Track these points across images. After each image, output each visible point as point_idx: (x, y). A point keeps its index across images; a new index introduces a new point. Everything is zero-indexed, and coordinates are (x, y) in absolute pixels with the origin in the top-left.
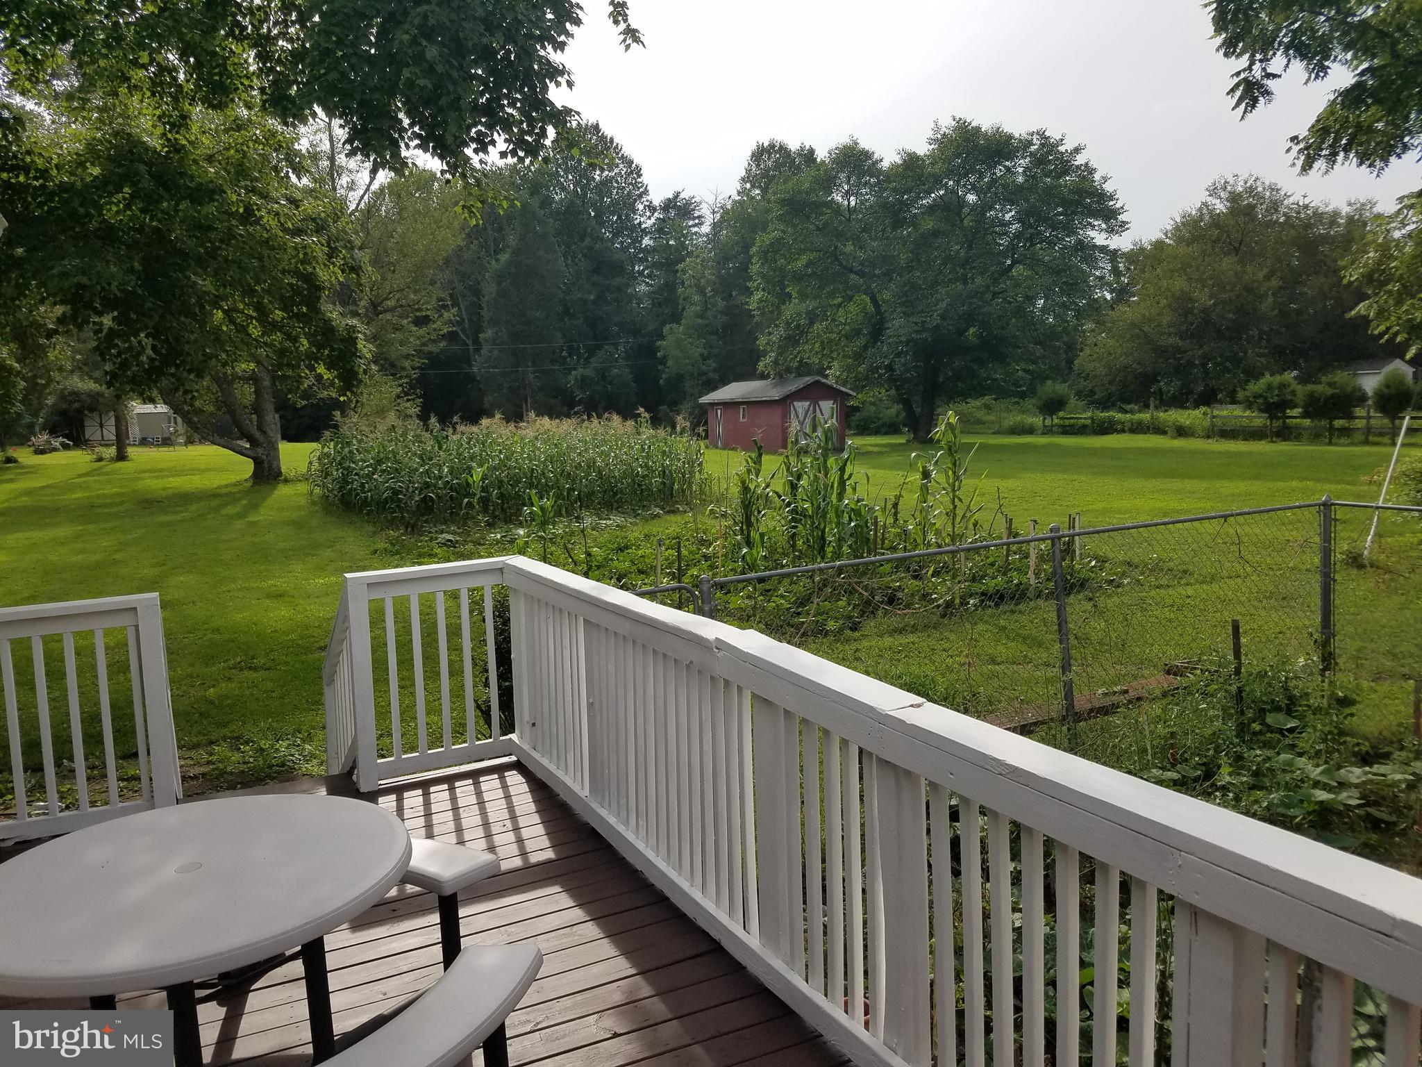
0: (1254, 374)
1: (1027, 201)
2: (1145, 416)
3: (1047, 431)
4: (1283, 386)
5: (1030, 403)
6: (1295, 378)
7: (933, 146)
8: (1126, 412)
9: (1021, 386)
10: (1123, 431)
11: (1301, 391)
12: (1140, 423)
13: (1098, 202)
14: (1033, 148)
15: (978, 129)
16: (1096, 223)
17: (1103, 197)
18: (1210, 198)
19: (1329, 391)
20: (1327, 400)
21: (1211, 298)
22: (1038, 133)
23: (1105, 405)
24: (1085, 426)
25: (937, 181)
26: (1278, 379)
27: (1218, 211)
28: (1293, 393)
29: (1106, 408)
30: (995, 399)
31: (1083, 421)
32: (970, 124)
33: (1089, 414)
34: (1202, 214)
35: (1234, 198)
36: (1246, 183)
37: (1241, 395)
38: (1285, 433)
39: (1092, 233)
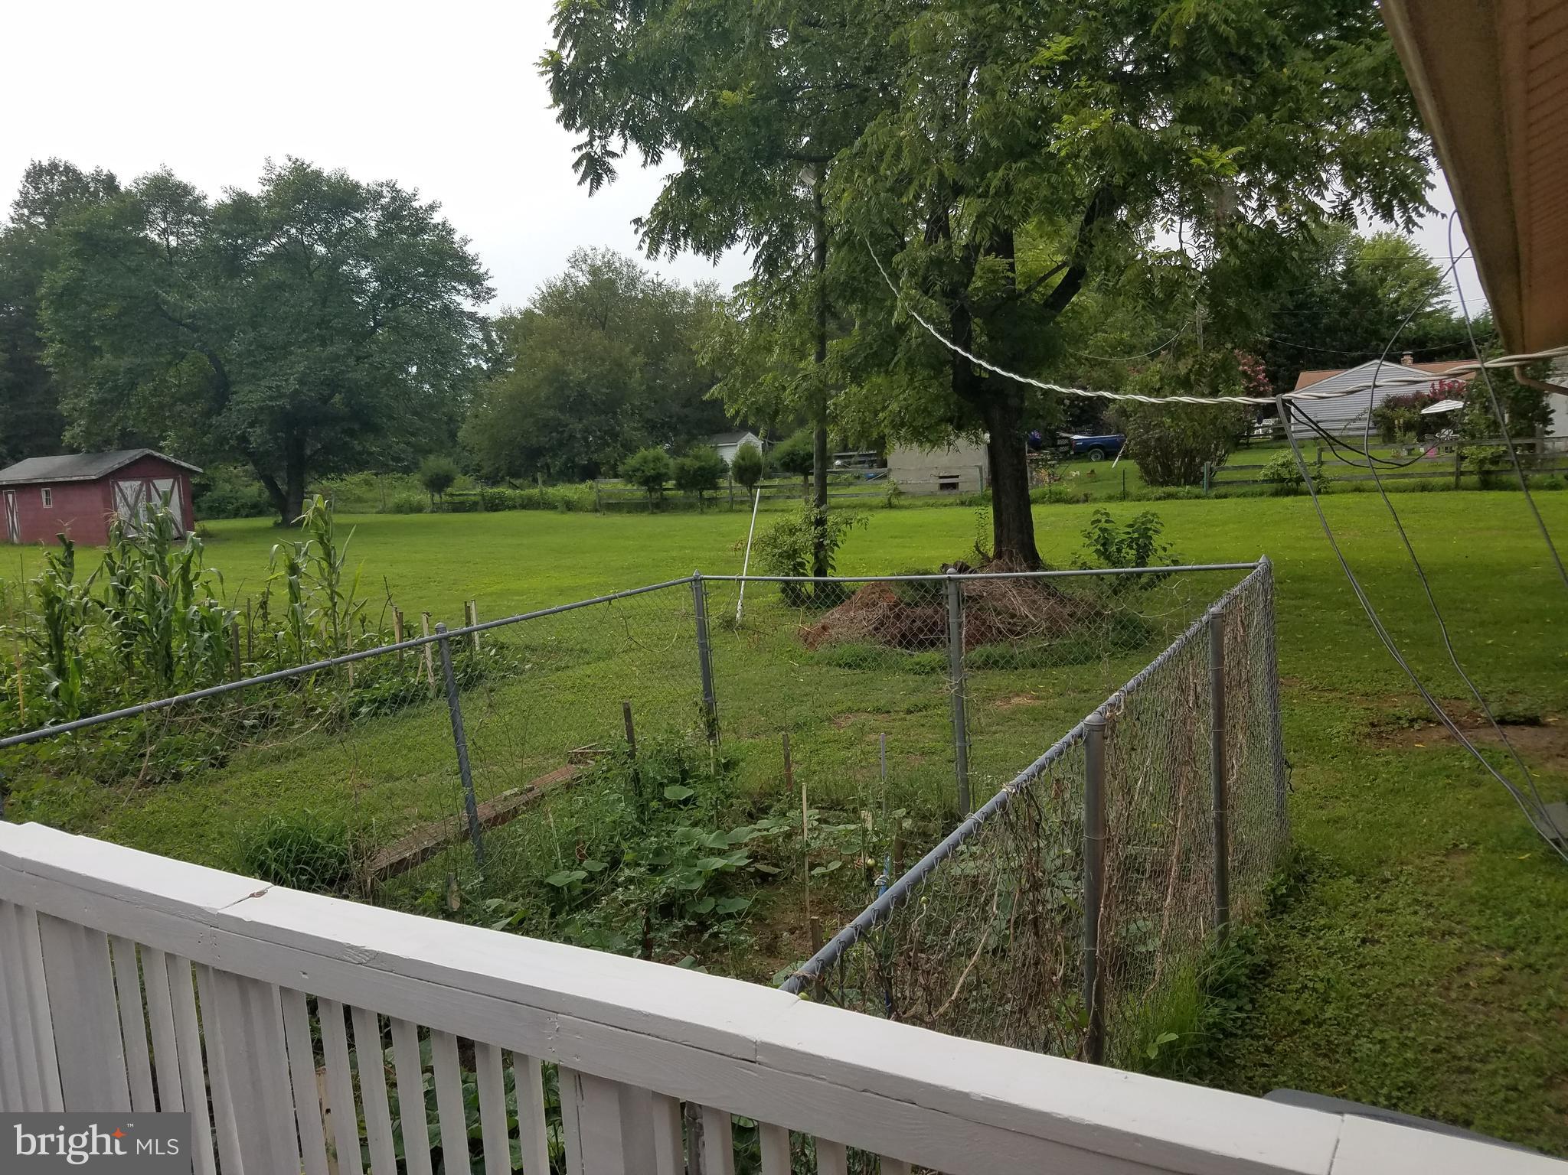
0: (630, 448)
1: (383, 258)
2: (534, 492)
3: (437, 508)
4: (657, 459)
5: (415, 478)
6: (667, 451)
7: (267, 188)
8: (515, 487)
9: (403, 460)
10: (514, 507)
11: (673, 463)
12: (530, 499)
13: (460, 265)
14: (384, 201)
15: (318, 174)
16: (461, 287)
17: (464, 261)
18: (572, 270)
19: (697, 464)
20: (695, 471)
21: (584, 371)
22: (388, 185)
23: (493, 480)
24: (476, 503)
25: (277, 227)
26: (651, 453)
27: (581, 284)
28: (666, 465)
29: (495, 484)
30: (376, 475)
31: (473, 498)
32: (309, 166)
33: (478, 490)
34: (566, 286)
35: (594, 271)
36: (604, 257)
37: (621, 469)
38: (661, 506)
39: (458, 299)
